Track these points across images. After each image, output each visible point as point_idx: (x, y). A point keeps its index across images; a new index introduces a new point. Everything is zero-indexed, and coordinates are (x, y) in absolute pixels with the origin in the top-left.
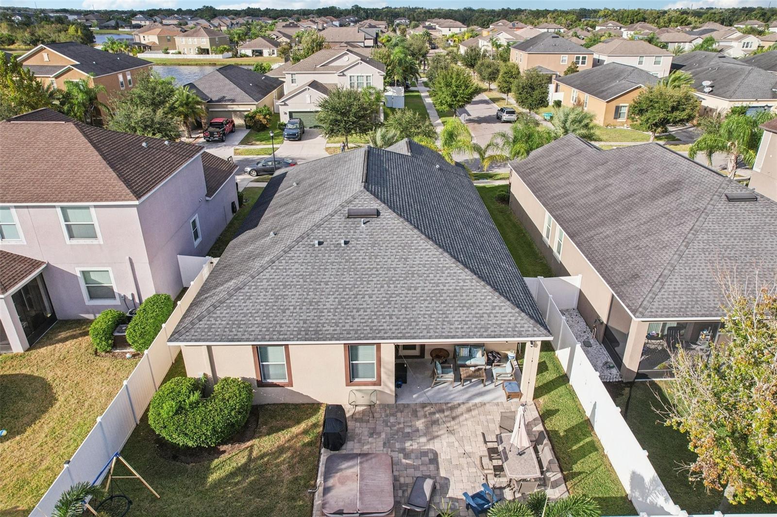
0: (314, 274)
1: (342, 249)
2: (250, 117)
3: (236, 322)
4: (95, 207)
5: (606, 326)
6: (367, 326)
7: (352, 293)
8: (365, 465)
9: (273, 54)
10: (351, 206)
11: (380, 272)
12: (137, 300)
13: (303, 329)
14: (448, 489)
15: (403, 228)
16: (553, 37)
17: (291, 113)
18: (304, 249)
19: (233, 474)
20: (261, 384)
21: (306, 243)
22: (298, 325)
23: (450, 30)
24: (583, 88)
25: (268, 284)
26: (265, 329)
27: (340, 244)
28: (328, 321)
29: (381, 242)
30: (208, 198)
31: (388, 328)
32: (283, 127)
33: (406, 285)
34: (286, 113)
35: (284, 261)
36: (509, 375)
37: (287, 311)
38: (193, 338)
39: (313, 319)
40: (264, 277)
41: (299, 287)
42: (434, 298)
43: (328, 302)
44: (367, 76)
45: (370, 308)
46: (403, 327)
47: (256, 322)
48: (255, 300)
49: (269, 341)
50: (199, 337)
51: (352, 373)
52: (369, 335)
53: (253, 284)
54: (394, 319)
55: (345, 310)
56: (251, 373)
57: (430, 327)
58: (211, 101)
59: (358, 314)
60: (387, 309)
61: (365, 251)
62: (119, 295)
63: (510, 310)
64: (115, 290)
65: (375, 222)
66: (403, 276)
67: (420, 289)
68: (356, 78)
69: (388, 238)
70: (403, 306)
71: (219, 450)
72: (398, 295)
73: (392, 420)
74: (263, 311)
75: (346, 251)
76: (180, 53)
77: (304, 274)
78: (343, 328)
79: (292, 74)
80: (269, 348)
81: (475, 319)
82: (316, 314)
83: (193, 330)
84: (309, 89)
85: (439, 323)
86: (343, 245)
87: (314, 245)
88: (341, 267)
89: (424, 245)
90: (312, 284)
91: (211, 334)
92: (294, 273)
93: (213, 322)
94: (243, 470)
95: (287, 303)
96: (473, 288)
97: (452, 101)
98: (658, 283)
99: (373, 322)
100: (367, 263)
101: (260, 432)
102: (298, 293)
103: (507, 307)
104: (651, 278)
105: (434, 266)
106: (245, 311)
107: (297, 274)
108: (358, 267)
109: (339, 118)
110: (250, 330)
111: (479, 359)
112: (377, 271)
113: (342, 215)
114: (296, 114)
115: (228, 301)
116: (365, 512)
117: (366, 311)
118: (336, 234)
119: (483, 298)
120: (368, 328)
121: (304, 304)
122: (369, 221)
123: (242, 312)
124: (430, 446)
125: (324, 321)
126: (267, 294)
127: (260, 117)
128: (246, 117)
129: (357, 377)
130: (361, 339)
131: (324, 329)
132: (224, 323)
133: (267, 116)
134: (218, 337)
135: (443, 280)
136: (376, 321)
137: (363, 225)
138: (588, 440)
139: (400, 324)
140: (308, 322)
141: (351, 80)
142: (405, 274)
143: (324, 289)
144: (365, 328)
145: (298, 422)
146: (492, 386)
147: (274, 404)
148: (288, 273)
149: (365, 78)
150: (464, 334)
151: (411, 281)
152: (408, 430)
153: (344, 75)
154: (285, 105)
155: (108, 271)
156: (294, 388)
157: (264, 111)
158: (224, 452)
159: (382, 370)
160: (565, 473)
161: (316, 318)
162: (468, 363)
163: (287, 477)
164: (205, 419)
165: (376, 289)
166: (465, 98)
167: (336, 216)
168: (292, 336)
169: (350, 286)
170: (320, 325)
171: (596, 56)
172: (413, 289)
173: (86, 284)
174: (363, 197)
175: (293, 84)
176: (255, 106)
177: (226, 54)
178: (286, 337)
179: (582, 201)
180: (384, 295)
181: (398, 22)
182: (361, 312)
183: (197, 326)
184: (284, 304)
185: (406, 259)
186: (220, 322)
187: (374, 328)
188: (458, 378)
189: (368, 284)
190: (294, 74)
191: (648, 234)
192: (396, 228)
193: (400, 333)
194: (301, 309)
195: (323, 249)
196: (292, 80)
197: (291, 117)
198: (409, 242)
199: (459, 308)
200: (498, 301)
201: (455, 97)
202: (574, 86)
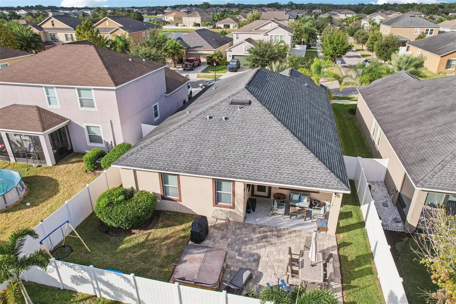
0: (202, 135)
1: (223, 122)
2: (209, 57)
3: (151, 158)
4: (94, 89)
5: (400, 194)
6: (227, 169)
7: (223, 148)
8: (209, 254)
9: (236, 27)
10: (234, 98)
11: (243, 138)
12: (113, 145)
13: (188, 166)
14: (260, 280)
15: (264, 113)
16: (411, 16)
17: (233, 56)
18: (200, 120)
19: (134, 247)
20: (163, 198)
21: (202, 117)
22: (186, 164)
23: (345, 16)
24: (425, 48)
25: (174, 138)
26: (166, 164)
27: (222, 119)
28: (204, 164)
29: (248, 120)
30: (166, 95)
31: (240, 172)
32: (227, 63)
33: (258, 147)
34: (230, 56)
35: (187, 126)
36: (322, 216)
37: (182, 155)
38: (126, 164)
39: (196, 161)
40: (173, 134)
41: (192, 142)
42: (274, 157)
43: (207, 152)
45: (232, 159)
46: (250, 173)
47: (162, 159)
48: (164, 147)
49: (167, 171)
50: (129, 164)
51: (217, 199)
52: (227, 175)
53: (166, 137)
54: (246, 167)
55: (216, 158)
56: (158, 191)
57: (267, 175)
58: (189, 48)
59: (223, 161)
60: (242, 160)
61: (237, 124)
62: (105, 141)
63: (324, 170)
64: (103, 138)
65: (247, 108)
66: (257, 141)
67: (266, 150)
68: (274, 37)
69: (253, 118)
70: (253, 160)
71: (132, 232)
72: (251, 153)
73: (238, 231)
74: (168, 153)
75: (225, 123)
76: (184, 26)
77: (197, 134)
78: (213, 169)
79: (237, 34)
80: (169, 176)
81: (298, 173)
82: (198, 159)
83: (126, 160)
84: (245, 42)
85: (274, 173)
86: (224, 120)
87: (206, 118)
88: (220, 133)
89: (275, 124)
90: (200, 140)
91: (136, 163)
92: (191, 134)
93: (139, 156)
94: (141, 245)
95: (183, 150)
96: (301, 153)
97: (333, 53)
98: (440, 165)
99: (231, 167)
100: (237, 132)
101: (157, 226)
102: (190, 145)
103: (322, 168)
104: (435, 162)
105: (278, 137)
106: (157, 152)
107: (193, 134)
108: (230, 133)
109: (258, 58)
110: (158, 163)
111: (305, 203)
112: (241, 137)
113: (227, 102)
114: (236, 57)
115: (150, 146)
116: (198, 281)
117: (229, 160)
118: (222, 113)
119: (307, 160)
120: (228, 170)
121: (193, 152)
122: (243, 107)
123: (156, 152)
124: (257, 251)
125: (202, 163)
126: (172, 144)
127: (215, 58)
128: (207, 57)
129: (221, 202)
130: (221, 177)
131: (201, 168)
132: (145, 157)
133: (220, 57)
134: (139, 165)
135: (282, 147)
136: (234, 167)
137: (239, 109)
138: (367, 266)
139: (248, 170)
140: (192, 162)
141: (271, 38)
142: (258, 140)
143: (207, 145)
144: (226, 170)
145: (181, 224)
146: (310, 221)
147: (170, 211)
148: (188, 133)
149: (280, 37)
150: (289, 182)
151: (261, 145)
152: (246, 239)
153: (267, 35)
154: (231, 51)
155: (99, 127)
156: (183, 203)
157: (218, 55)
158: (134, 233)
159: (236, 199)
160: (344, 284)
161: (197, 161)
162: (297, 204)
163: (164, 253)
164: (123, 211)
165: (238, 148)
166: (342, 51)
167: (224, 103)
168: (181, 170)
169: (223, 144)
170: (199, 165)
171: (441, 29)
172: (261, 150)
174: (243, 92)
175: (238, 40)
176: (213, 52)
177: (209, 26)
178: (177, 170)
179: (399, 111)
180: (242, 152)
181: (314, 11)
182: (226, 161)
183: (129, 158)
184: (181, 151)
185: (261, 132)
186: (142, 157)
187: (232, 171)
188: (287, 213)
189: (234, 144)
190: (239, 34)
192: (259, 112)
193: (247, 176)
194: (190, 154)
195: (211, 121)
196: (237, 37)
197: (233, 58)
198: (266, 121)
199: (289, 165)
200: (317, 164)
201: (336, 50)
202: (419, 47)
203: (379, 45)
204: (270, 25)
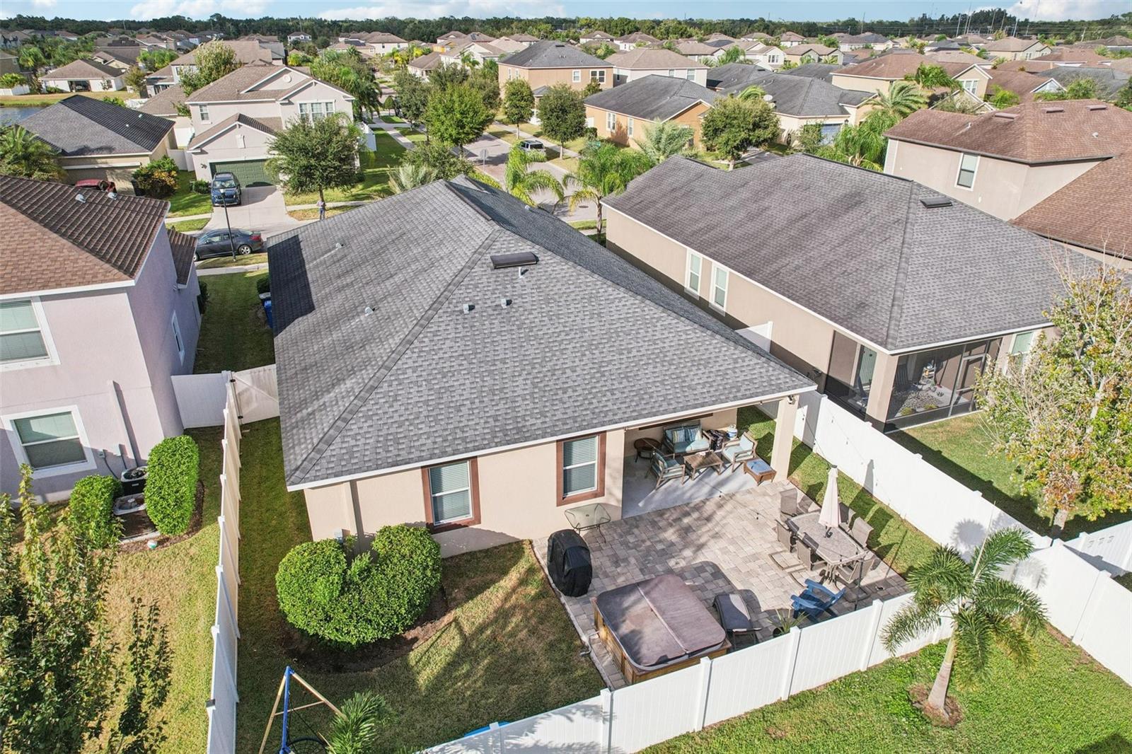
0: (479, 351)
1: (506, 311)
2: (142, 175)
3: (390, 437)
4: (44, 298)
5: (827, 375)
6: (586, 410)
7: (545, 369)
8: (654, 594)
9: (111, 87)
10: (493, 253)
11: (572, 336)
12: (130, 455)
13: (497, 429)
14: (758, 603)
15: (578, 275)
17: (213, 165)
18: (449, 319)
20: (433, 529)
21: (449, 310)
22: (487, 425)
23: (383, 47)
25: (415, 375)
26: (441, 439)
27: (500, 305)
28: (528, 413)
29: (556, 297)
30: (181, 286)
31: (615, 407)
32: (204, 189)
33: (615, 349)
34: (205, 166)
35: (426, 340)
36: (749, 453)
37: (462, 408)
38: (329, 472)
39: (506, 414)
40: (405, 366)
41: (466, 372)
42: (658, 360)
43: (517, 386)
44: (327, 103)
45: (579, 385)
46: (634, 404)
47: (421, 432)
48: (405, 401)
49: (454, 454)
50: (339, 469)
51: (566, 485)
52: (595, 421)
53: (393, 378)
54: (618, 395)
55: (547, 394)
56: (418, 514)
57: (669, 397)
58: (64, 153)
59: (566, 396)
60: (602, 383)
61: (539, 310)
62: (94, 450)
63: (755, 361)
64: (85, 444)
65: (534, 270)
66: (605, 336)
67: (634, 350)
68: (309, 107)
69: (563, 290)
70: (622, 376)
72: (609, 362)
73: (631, 539)
74: (425, 413)
75: (512, 314)
77: (465, 353)
78: (555, 418)
79: (201, 106)
80: (445, 470)
81: (719, 378)
82: (507, 406)
83: (324, 461)
84: (240, 126)
85: (678, 391)
86: (504, 306)
87: (461, 312)
88: (514, 337)
89: (615, 293)
90: (482, 365)
91: (356, 461)
92: (449, 354)
93: (353, 443)
94: (465, 654)
95: (457, 398)
96: (700, 340)
97: (459, 133)
98: (896, 308)
99: (591, 403)
100: (549, 326)
101: (454, 599)
102: (467, 381)
103: (750, 358)
104: (883, 304)
105: (639, 318)
106: (396, 418)
107: (454, 354)
108: (539, 333)
109: (313, 161)
110: (416, 444)
111: (700, 443)
112: (567, 335)
113: (485, 266)
114: (221, 166)
115: (362, 409)
116: (695, 649)
117: (576, 391)
118: (489, 293)
119: (717, 350)
120: (588, 412)
121: (484, 394)
122: (527, 270)
123: (393, 420)
124: (701, 559)
125: (523, 413)
126: (420, 389)
127: (161, 175)
128: (136, 176)
129: (572, 490)
130: (585, 429)
131: (528, 424)
132: (371, 441)
133: (173, 173)
134: (370, 464)
135: (658, 335)
136: (594, 401)
137: (521, 277)
138: (876, 508)
139: (628, 400)
140: (500, 418)
141: (301, 111)
142: (606, 334)
143: (504, 370)
144: (585, 413)
145: (504, 572)
146: (729, 472)
148: (441, 355)
149: (324, 106)
150: (714, 399)
151: (618, 343)
152: (660, 547)
153: (290, 103)
154: (203, 152)
155: (69, 413)
156: (484, 526)
157: (167, 166)
159: (607, 471)
160: (876, 549)
161: (509, 411)
164: (391, 591)
165: (577, 360)
166: (475, 128)
167: (477, 269)
168: (486, 442)
169: (539, 361)
170: (519, 420)
172: (625, 352)
173: (23, 443)
174: (504, 238)
175: (205, 122)
176: (147, 159)
178: (477, 444)
179: (739, 232)
180: (591, 366)
181: (293, 38)
182: (570, 393)
183: (328, 453)
184: (454, 399)
185: (599, 314)
186: (363, 441)
187: (597, 411)
189: (563, 354)
190: (205, 105)
191: (850, 256)
192: (567, 275)
193: (634, 411)
194: (482, 402)
195: (477, 315)
196: (202, 115)
197: (214, 172)
198: (594, 291)
199: (694, 368)
200: (737, 352)
201: (463, 127)
203: (546, 108)
204: (286, 78)
